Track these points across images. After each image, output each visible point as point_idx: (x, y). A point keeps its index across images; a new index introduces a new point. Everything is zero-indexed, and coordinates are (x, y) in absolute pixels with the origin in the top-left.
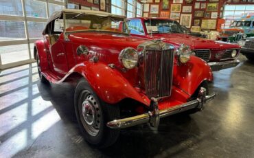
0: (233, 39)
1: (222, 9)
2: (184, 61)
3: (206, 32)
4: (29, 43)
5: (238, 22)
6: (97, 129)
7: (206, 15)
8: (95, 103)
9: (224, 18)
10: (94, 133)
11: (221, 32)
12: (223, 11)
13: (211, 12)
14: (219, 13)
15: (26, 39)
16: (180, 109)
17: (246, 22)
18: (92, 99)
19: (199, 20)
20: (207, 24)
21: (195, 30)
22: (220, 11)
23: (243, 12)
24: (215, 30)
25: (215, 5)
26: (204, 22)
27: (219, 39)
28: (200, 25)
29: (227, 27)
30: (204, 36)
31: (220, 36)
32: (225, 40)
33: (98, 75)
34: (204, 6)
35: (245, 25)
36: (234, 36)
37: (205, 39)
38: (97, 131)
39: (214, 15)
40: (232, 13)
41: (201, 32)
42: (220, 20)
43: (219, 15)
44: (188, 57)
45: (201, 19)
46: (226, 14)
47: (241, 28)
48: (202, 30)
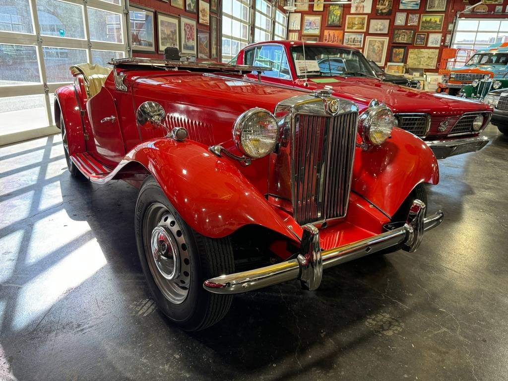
0: (473, 92)
1: (451, 27)
2: (377, 139)
3: (417, 74)
4: (47, 93)
5: (483, 55)
6: (184, 288)
7: (418, 39)
8: (179, 233)
9: (455, 47)
10: (178, 297)
11: (446, 74)
12: (452, 33)
13: (428, 33)
14: (445, 36)
15: (42, 83)
16: (367, 247)
17: (499, 56)
18: (173, 223)
19: (402, 50)
20: (418, 59)
21: (395, 70)
22: (447, 32)
23: (495, 35)
24: (436, 71)
25: (437, 18)
26: (412, 54)
27: (442, 90)
28: (405, 60)
29: (460, 66)
30: (414, 84)
31: (444, 85)
32: (454, 92)
33: (185, 172)
34: (414, 20)
35: (497, 62)
36: (475, 85)
37: (415, 90)
38: (184, 293)
39: (435, 39)
40: (471, 37)
41: (407, 76)
42: (445, 52)
43: (443, 41)
44: (387, 131)
45: (406, 46)
46: (459, 38)
47: (489, 68)
48: (407, 72)
